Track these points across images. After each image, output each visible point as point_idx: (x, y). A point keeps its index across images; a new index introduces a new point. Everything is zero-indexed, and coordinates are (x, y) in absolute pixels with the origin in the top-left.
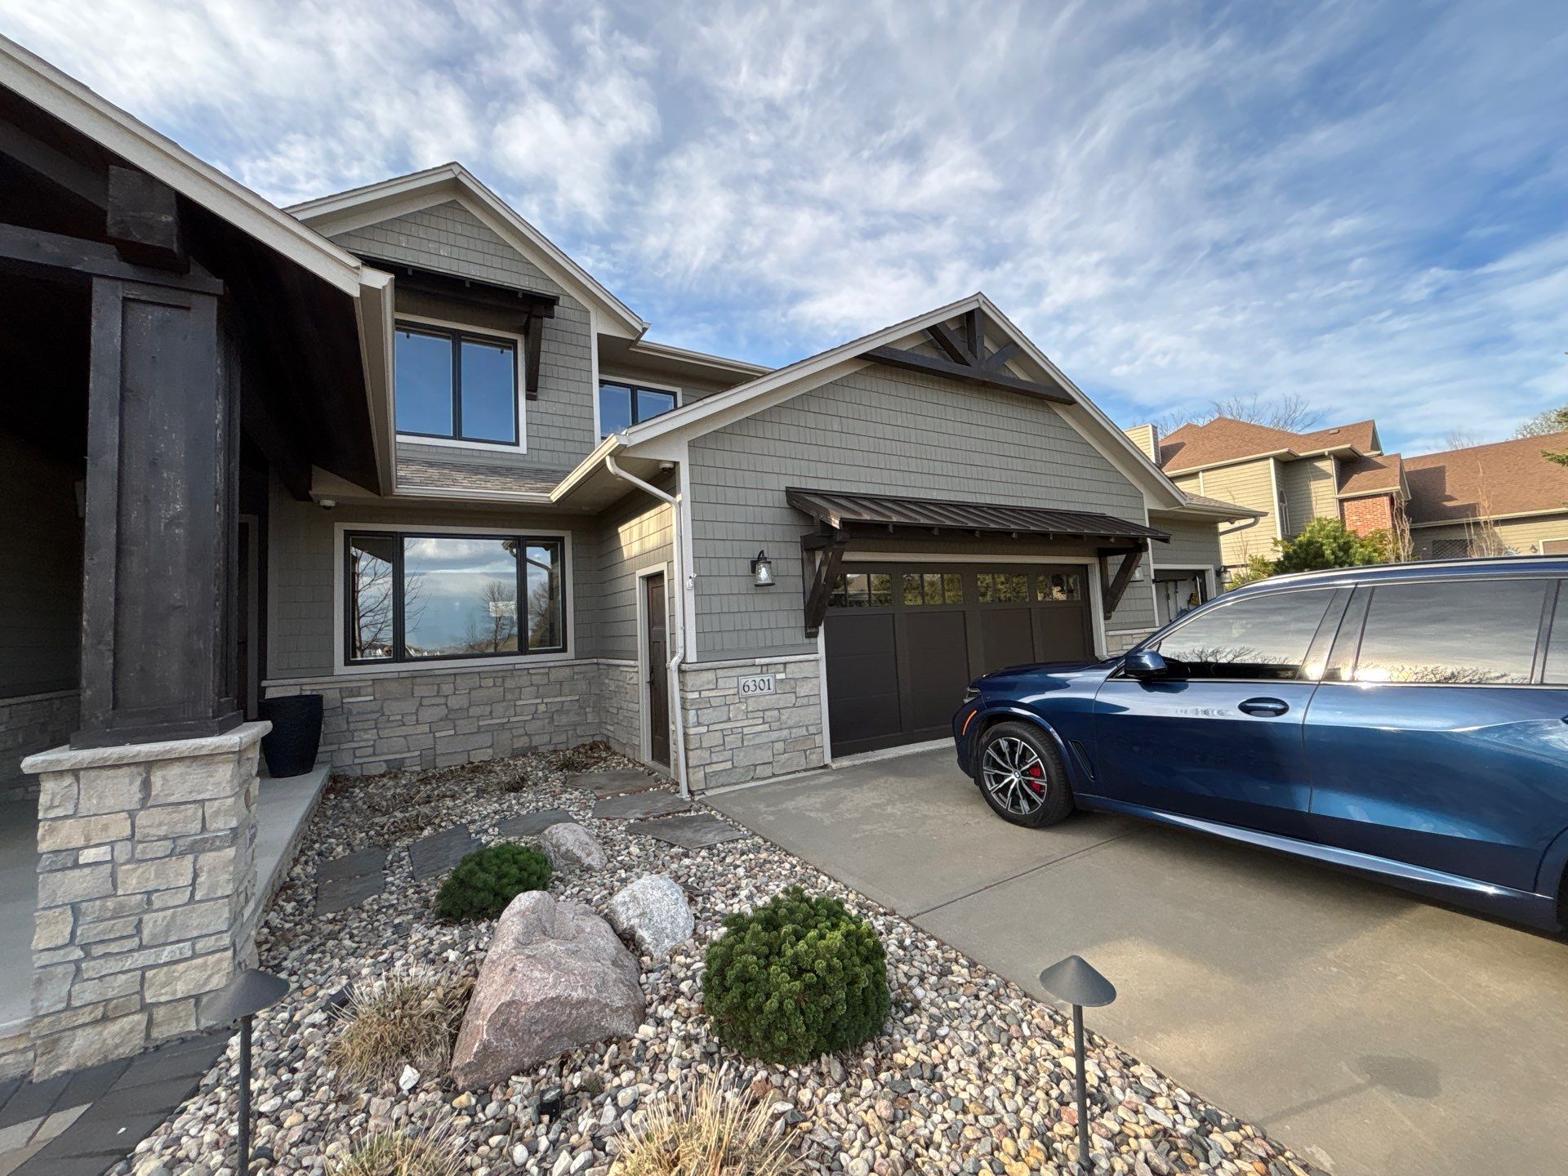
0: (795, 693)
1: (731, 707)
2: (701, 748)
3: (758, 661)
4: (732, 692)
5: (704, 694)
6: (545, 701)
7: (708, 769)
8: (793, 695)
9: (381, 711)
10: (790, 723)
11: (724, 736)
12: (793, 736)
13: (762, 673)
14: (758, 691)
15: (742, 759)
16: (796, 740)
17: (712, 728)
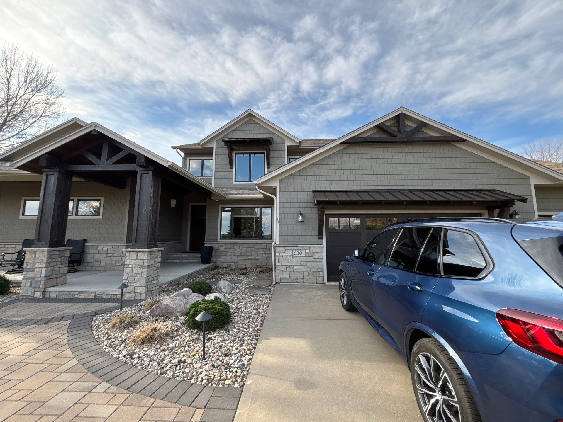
0: (313, 257)
1: (290, 259)
2: (279, 270)
3: (299, 246)
4: (290, 254)
5: (281, 254)
6: (265, 253)
7: (281, 277)
8: (312, 258)
9: (226, 251)
10: (311, 266)
11: (287, 267)
12: (312, 271)
13: (301, 249)
14: (299, 255)
15: (293, 275)
16: (313, 273)
17: (283, 264)
